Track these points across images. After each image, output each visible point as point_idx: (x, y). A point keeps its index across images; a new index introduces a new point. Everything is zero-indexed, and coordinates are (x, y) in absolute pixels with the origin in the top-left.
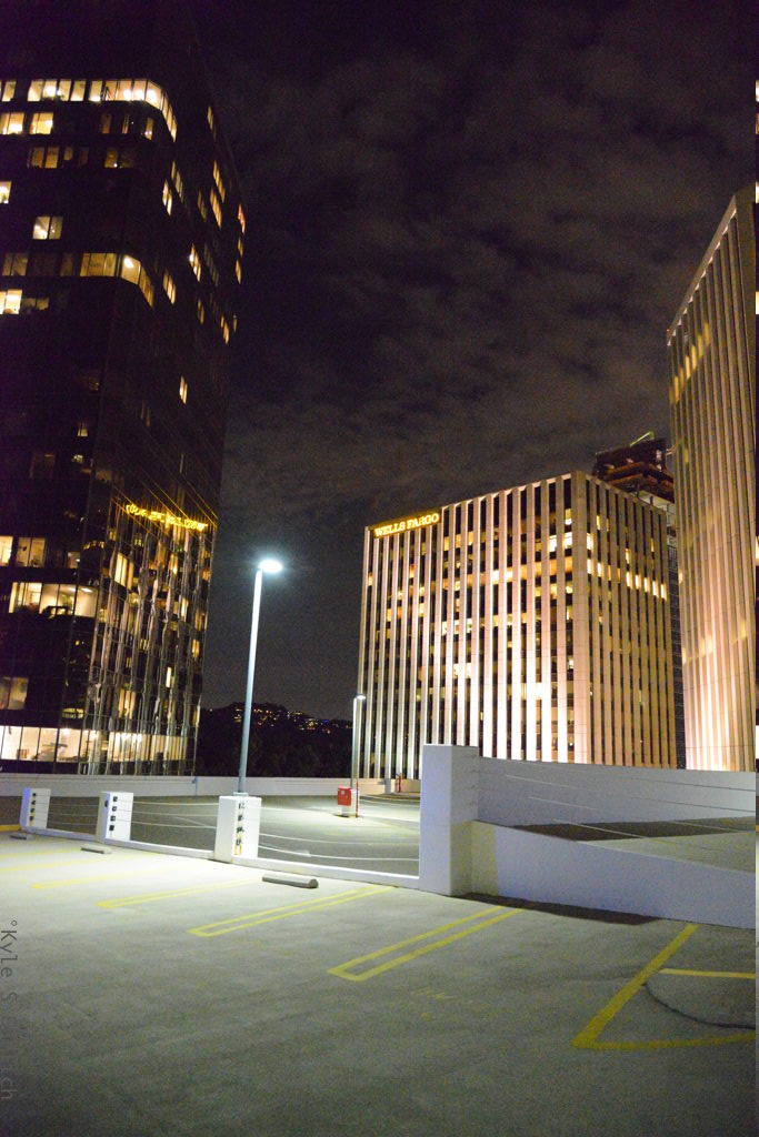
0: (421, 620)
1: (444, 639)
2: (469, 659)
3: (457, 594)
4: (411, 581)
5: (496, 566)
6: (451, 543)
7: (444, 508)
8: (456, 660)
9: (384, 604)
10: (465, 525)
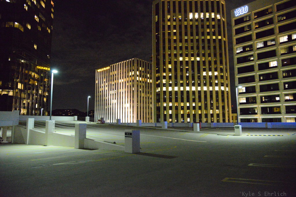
0: (106, 90)
1: (111, 95)
2: (115, 99)
3: (113, 85)
4: (105, 82)
5: (120, 79)
6: (112, 73)
7: (111, 65)
8: (113, 99)
9: (100, 87)
10: (115, 70)
